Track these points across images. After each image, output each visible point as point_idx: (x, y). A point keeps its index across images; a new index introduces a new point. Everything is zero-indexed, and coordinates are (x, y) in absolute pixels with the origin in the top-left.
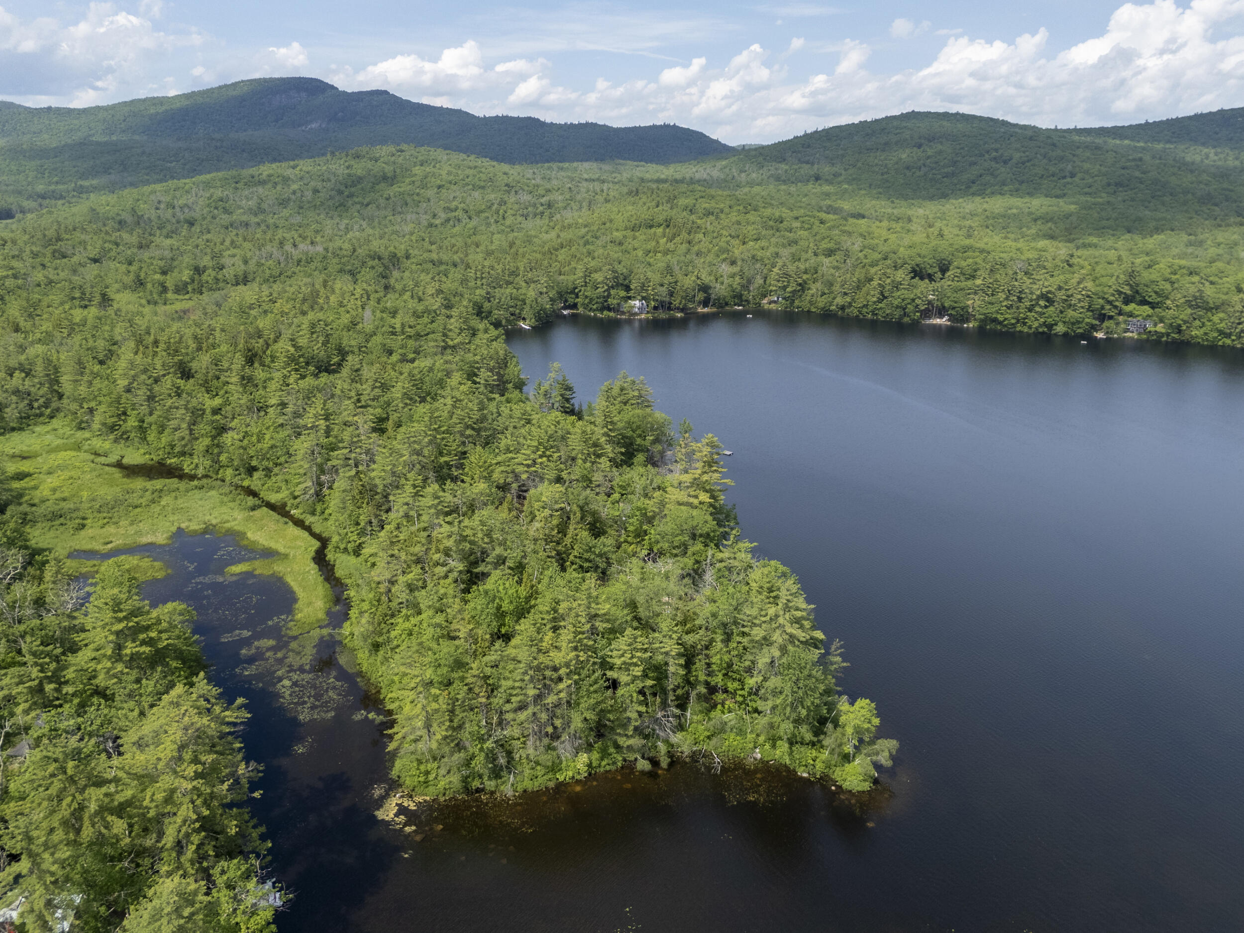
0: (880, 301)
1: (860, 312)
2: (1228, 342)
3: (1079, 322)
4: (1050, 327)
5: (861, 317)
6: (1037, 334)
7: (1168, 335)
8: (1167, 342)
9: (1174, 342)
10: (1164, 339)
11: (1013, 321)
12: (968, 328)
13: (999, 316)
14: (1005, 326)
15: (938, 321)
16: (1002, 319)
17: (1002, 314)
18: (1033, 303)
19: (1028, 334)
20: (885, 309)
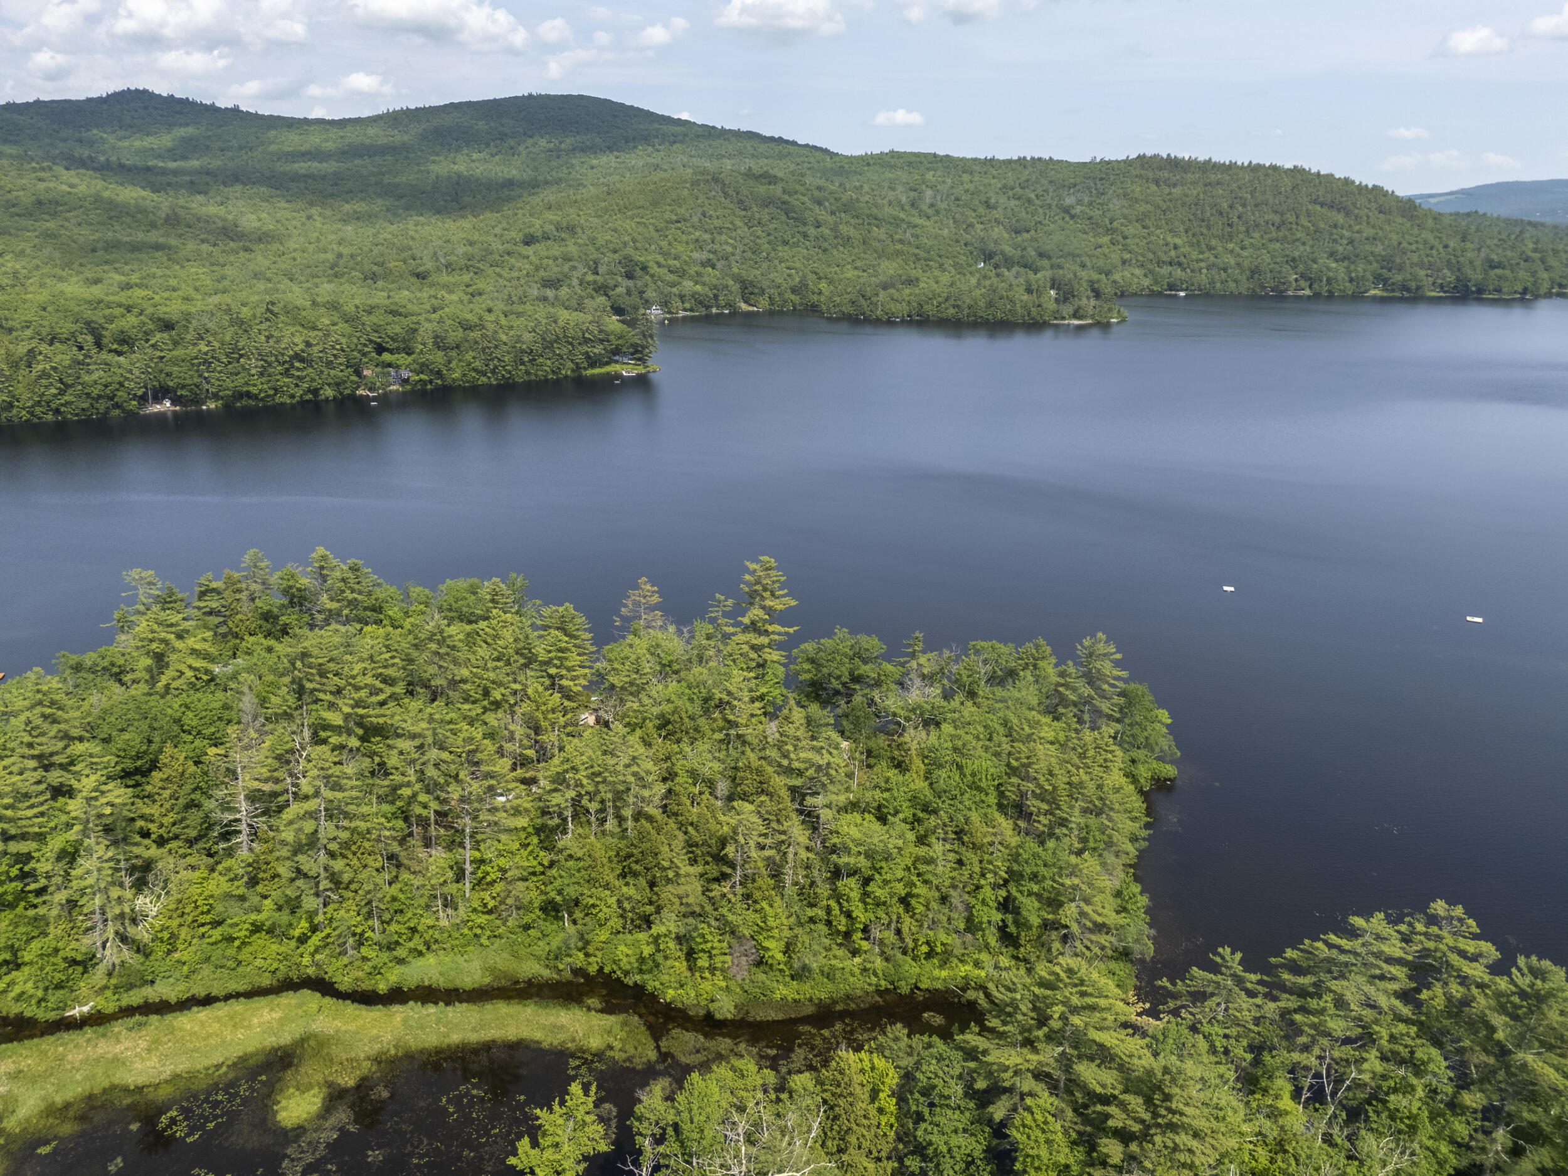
0: (62, 392)
1: (32, 414)
2: (484, 379)
3: (344, 382)
4: (315, 392)
5: (36, 420)
6: (303, 403)
7: (431, 382)
8: (432, 390)
9: (437, 389)
10: (429, 387)
11: (271, 392)
12: (209, 410)
13: (251, 389)
14: (262, 400)
15: (157, 408)
16: (257, 392)
17: (255, 385)
18: (287, 366)
19: (293, 406)
20: (73, 403)
